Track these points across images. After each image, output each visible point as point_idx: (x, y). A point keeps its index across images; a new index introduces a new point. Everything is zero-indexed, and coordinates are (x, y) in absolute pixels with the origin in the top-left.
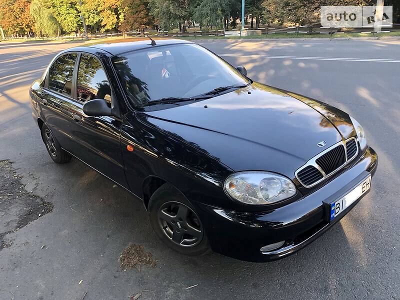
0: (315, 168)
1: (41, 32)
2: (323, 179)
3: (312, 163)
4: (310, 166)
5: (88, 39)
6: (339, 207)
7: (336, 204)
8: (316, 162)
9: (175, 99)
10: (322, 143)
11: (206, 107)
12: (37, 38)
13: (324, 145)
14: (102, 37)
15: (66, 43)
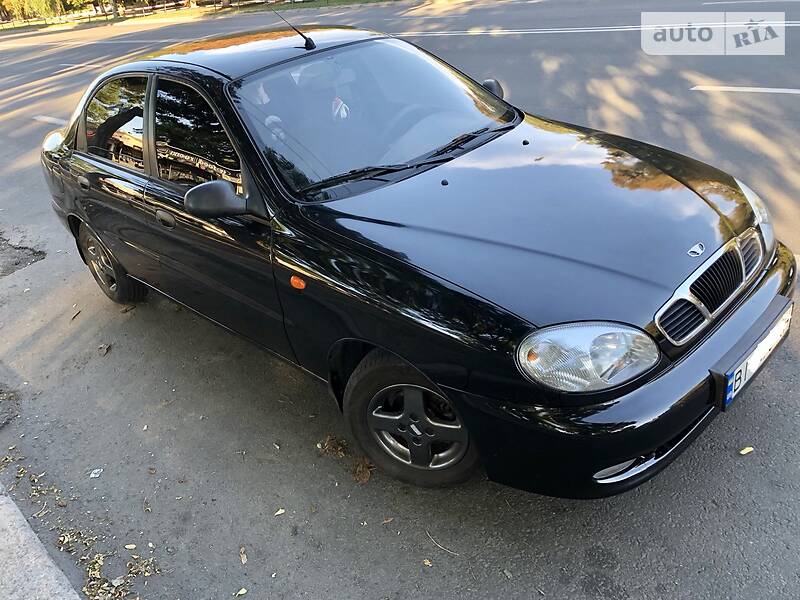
0: (689, 303)
1: (23, 9)
2: (706, 322)
3: (684, 293)
4: (682, 301)
5: (119, 19)
6: (740, 378)
7: (735, 373)
8: (691, 290)
9: (376, 169)
10: (696, 248)
11: (444, 183)
12: (18, 23)
13: (700, 252)
14: (146, 11)
15: (76, 29)
